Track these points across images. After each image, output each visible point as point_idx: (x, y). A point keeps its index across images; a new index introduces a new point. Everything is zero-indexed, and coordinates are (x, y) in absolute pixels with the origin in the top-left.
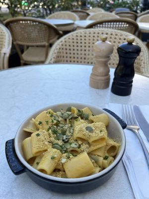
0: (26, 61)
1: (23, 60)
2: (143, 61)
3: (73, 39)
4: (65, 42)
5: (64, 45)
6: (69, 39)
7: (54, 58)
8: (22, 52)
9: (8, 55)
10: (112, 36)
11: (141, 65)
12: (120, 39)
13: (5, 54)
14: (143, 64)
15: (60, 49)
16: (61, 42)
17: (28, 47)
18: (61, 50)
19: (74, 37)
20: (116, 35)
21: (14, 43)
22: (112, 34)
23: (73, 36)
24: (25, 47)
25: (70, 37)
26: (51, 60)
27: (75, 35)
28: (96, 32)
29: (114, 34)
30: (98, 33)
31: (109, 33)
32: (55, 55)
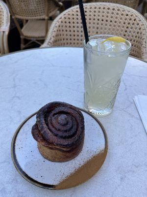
0: (26, 36)
1: (23, 35)
2: (144, 40)
3: (73, 15)
4: (65, 18)
5: (64, 22)
6: (69, 14)
7: (54, 37)
8: (22, 26)
9: (7, 33)
10: (114, 12)
11: (142, 45)
12: (122, 15)
13: (4, 32)
14: (144, 43)
15: (59, 26)
16: (61, 18)
17: (27, 21)
18: (60, 28)
19: (74, 13)
20: (118, 10)
21: (13, 17)
22: (114, 9)
23: (73, 11)
24: (25, 21)
25: (70, 13)
26: (51, 39)
27: (75, 10)
28: (98, 7)
29: (116, 9)
30: (100, 8)
31: (111, 8)
32: (54, 34)
